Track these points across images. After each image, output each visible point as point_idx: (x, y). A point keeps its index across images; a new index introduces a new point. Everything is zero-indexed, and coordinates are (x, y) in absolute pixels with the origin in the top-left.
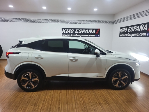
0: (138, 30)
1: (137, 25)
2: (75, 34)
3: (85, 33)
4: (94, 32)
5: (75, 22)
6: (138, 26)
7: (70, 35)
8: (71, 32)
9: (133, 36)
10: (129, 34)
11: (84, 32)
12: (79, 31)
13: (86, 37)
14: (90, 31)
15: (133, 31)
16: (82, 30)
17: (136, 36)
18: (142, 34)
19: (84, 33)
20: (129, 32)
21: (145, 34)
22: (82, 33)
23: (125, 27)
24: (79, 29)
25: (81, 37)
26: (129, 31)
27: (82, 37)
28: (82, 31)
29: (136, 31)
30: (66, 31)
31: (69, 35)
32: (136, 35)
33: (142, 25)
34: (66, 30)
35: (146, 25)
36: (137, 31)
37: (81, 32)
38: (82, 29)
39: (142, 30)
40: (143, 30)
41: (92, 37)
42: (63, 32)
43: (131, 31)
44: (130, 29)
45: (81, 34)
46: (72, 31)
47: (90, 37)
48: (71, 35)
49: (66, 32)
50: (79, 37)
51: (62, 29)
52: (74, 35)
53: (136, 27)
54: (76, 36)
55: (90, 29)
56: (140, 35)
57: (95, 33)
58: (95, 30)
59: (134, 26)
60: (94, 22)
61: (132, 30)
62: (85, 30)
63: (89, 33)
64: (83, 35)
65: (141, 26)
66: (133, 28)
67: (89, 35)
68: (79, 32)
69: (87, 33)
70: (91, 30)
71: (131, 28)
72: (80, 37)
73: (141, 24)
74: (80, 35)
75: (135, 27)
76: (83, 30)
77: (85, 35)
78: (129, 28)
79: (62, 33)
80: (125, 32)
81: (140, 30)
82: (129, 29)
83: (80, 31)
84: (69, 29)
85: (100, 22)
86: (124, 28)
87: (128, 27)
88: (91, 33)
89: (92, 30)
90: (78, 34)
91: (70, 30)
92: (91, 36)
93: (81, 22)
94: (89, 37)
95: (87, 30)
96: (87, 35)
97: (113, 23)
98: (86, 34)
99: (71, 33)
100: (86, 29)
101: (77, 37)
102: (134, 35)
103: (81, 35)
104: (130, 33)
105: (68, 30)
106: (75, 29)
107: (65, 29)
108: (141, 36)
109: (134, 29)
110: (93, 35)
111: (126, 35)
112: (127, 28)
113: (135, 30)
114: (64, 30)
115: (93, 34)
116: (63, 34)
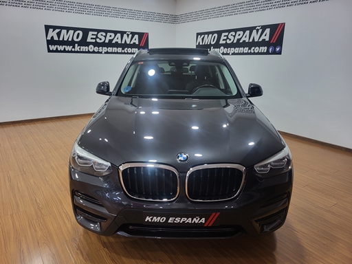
0: (247, 41)
1: (244, 30)
2: (88, 44)
3: (114, 42)
4: (136, 40)
5: (83, 9)
6: (248, 32)
7: (74, 47)
8: (75, 39)
9: (234, 54)
10: (222, 48)
11: (111, 41)
12: (97, 35)
13: (117, 53)
14: (126, 39)
15: (235, 42)
16: (104, 34)
17: (243, 54)
18: (257, 48)
19: (110, 44)
20: (222, 45)
21: (264, 49)
22: (107, 41)
23: (213, 33)
24: (99, 31)
25: (105, 53)
26: (221, 42)
27: (107, 53)
28: (105, 37)
29: (241, 41)
30: (59, 34)
31: (69, 48)
32: (242, 50)
33: (258, 31)
34: (57, 30)
35: (268, 31)
36: (244, 41)
37: (103, 39)
38: (107, 32)
39: (256, 40)
40: (260, 40)
41: (131, 53)
42: (49, 38)
43: (228, 42)
44: (226, 38)
45: (103, 45)
46: (79, 34)
47: (128, 53)
48: (77, 48)
49: (61, 39)
50: (98, 52)
51: (47, 28)
52: (84, 48)
53: (241, 33)
54: (91, 50)
55: (125, 32)
56: (252, 52)
57: (137, 43)
58: (136, 36)
59: (236, 30)
60: (134, 15)
61: (230, 40)
62: (113, 35)
63: (123, 42)
64: (110, 49)
65: (255, 31)
66: (234, 36)
67: (123, 49)
68: (98, 40)
69: (120, 42)
70: (128, 35)
71: (227, 36)
72: (101, 53)
73: (254, 28)
74: (101, 48)
75: (238, 33)
76: (109, 34)
77: (115, 49)
78: (224, 34)
79: (47, 40)
80: (212, 43)
81: (251, 40)
82: (223, 38)
83: (99, 35)
84: (68, 29)
85: (148, 16)
86: (208, 33)
87: (219, 33)
88: (128, 42)
89: (130, 36)
90: (96, 44)
91: (71, 32)
92: (130, 50)
93: (101, 10)
94: (124, 53)
95: (119, 35)
96: (120, 50)
97: (174, 19)
98: (117, 45)
99: (77, 42)
100: (116, 33)
101: (94, 52)
102: (237, 50)
103: (105, 49)
104: (226, 46)
105: (64, 32)
106: (86, 31)
107: (55, 28)
108: (254, 54)
109: (237, 37)
110: (134, 49)
111: (216, 50)
112: (216, 35)
113: (239, 40)
114: (51, 30)
115: (134, 46)
116: (51, 42)
